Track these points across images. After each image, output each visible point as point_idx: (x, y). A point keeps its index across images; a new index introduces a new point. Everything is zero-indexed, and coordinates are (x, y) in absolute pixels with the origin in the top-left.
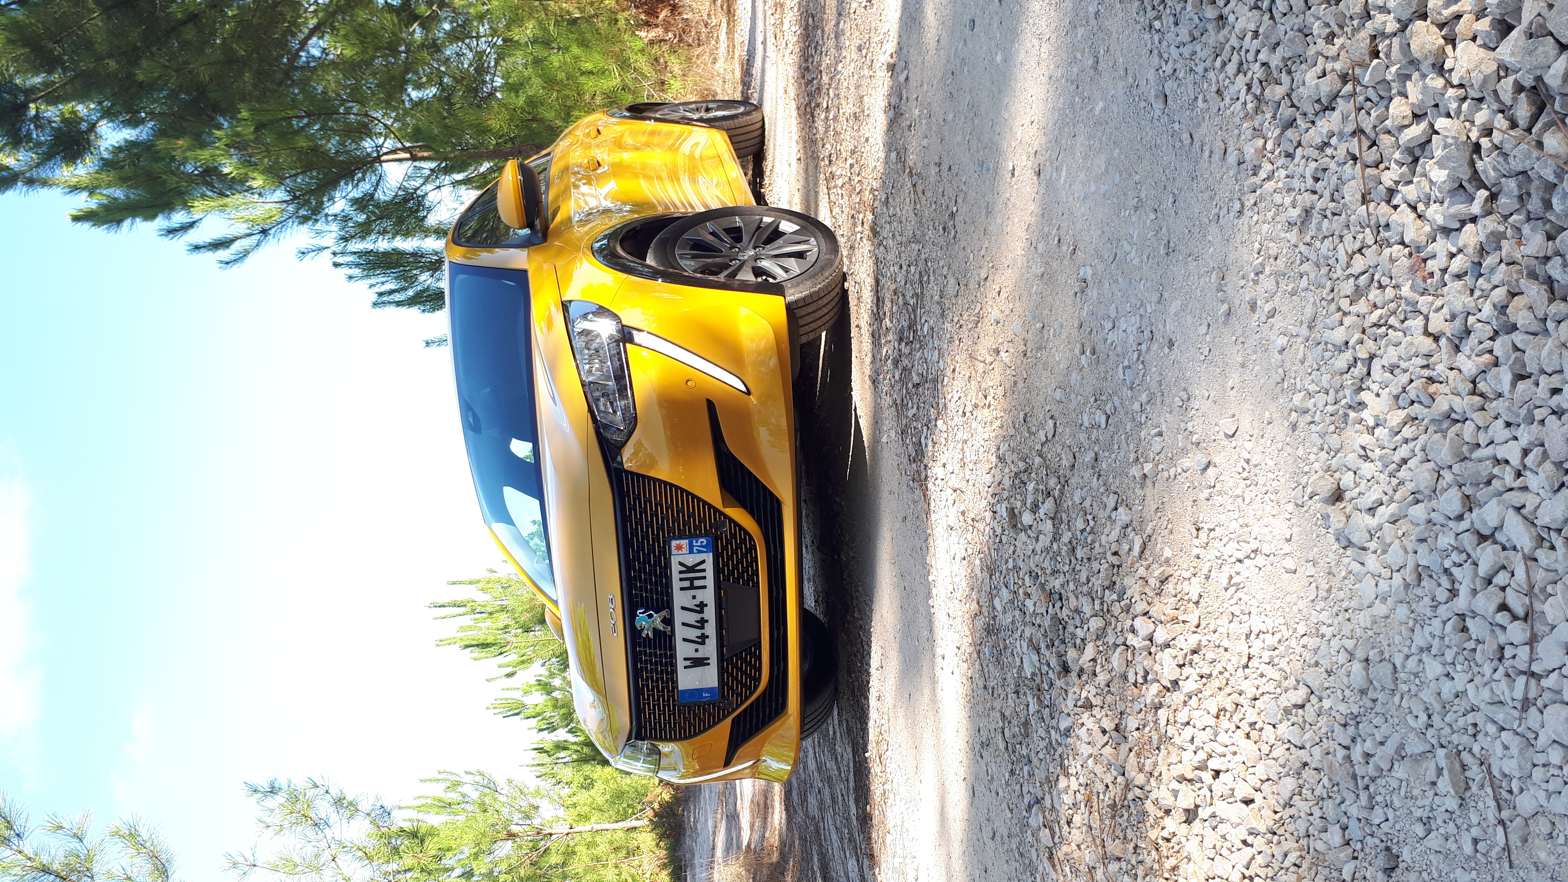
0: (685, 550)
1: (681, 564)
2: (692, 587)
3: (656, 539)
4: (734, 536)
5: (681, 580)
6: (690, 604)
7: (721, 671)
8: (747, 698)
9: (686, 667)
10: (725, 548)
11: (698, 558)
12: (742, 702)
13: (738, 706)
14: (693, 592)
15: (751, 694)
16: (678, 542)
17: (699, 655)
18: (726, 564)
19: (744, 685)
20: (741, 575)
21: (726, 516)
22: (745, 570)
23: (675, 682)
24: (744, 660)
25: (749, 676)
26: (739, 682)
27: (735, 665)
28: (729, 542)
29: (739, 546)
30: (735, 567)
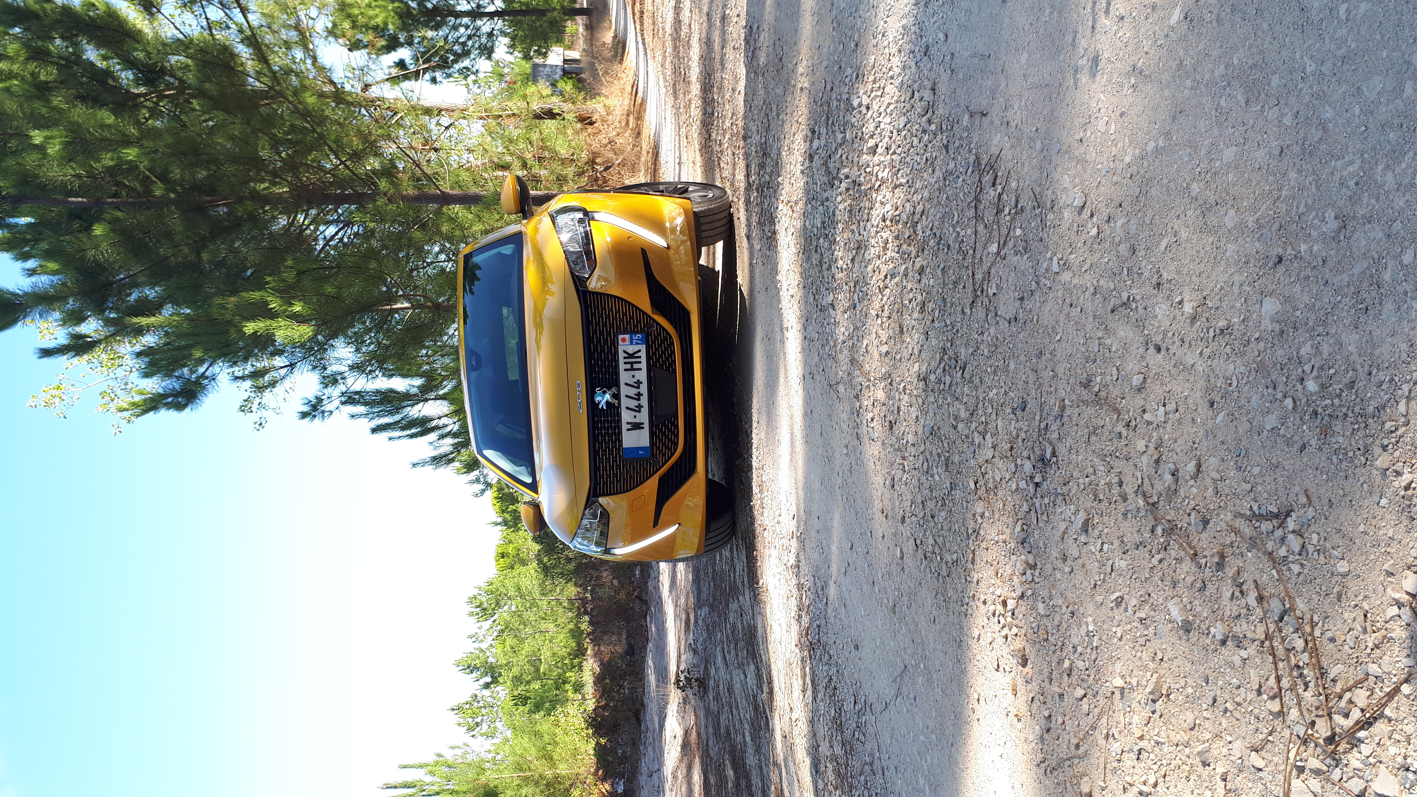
0: (628, 342)
1: (625, 352)
2: (632, 369)
3: (609, 335)
4: (659, 334)
5: (625, 363)
6: (631, 381)
7: (652, 434)
8: (669, 458)
9: (628, 430)
10: (653, 342)
11: (636, 348)
12: (666, 462)
13: (663, 465)
14: (633, 373)
15: (672, 455)
16: (623, 336)
17: (637, 420)
18: (654, 354)
19: (667, 447)
20: (664, 363)
21: (654, 321)
22: (667, 359)
23: (621, 442)
24: (667, 427)
25: (670, 440)
26: (664, 444)
27: (661, 430)
28: (656, 338)
29: (663, 342)
30: (661, 356)
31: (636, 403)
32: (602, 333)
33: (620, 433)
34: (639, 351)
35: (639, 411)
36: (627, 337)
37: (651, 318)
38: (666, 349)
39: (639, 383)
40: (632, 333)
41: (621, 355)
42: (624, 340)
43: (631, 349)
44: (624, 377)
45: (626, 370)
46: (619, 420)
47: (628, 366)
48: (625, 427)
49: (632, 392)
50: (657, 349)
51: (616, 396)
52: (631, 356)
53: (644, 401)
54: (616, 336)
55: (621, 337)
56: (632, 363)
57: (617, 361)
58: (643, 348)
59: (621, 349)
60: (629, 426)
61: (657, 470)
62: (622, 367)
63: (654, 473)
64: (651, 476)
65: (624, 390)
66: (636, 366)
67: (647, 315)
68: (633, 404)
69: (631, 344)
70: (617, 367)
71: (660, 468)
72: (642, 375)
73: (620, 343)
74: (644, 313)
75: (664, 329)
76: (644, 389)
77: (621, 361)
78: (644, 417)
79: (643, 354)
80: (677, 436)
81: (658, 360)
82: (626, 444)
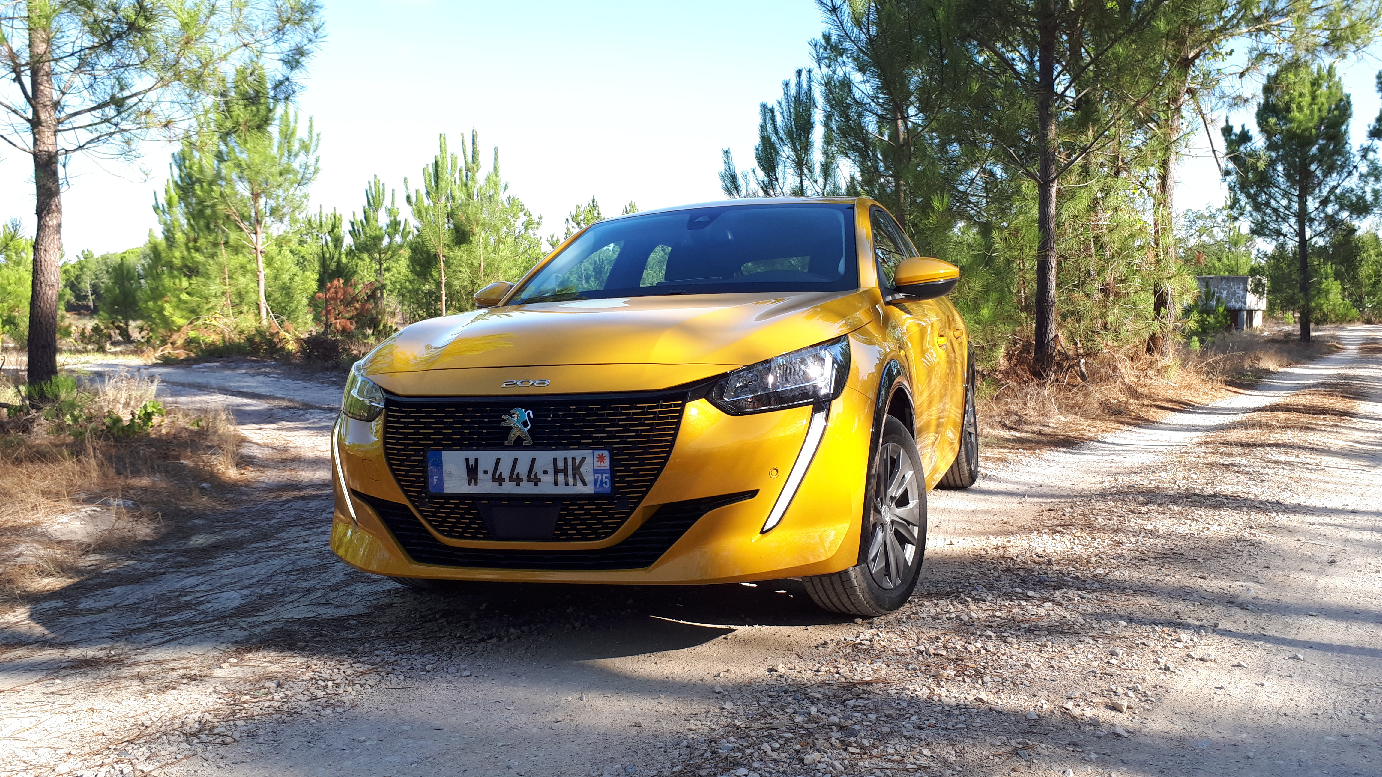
0: (597, 464)
1: (583, 459)
2: (556, 471)
3: (611, 435)
4: (611, 516)
5: (565, 459)
6: (538, 468)
7: (462, 497)
8: (430, 522)
9: (467, 460)
10: (599, 507)
11: (589, 478)
12: (425, 517)
13: (421, 512)
14: (551, 471)
15: (435, 527)
16: (607, 458)
17: (481, 475)
18: (581, 507)
19: (444, 520)
20: (568, 522)
21: (633, 509)
22: (573, 527)
23: (448, 448)
24: (472, 521)
25: (454, 525)
26: (448, 515)
27: (467, 511)
28: (605, 511)
29: (600, 521)
30: (577, 517)
31: (506, 475)
32: (614, 424)
33: (463, 447)
34: (584, 483)
35: (494, 479)
36: (606, 464)
37: (637, 504)
38: (589, 527)
39: (536, 481)
40: (613, 472)
41: (578, 454)
42: (601, 458)
43: (587, 470)
44: (545, 458)
45: (555, 460)
46: (480, 447)
47: (560, 465)
48: (472, 455)
49: (522, 469)
50: (587, 512)
51: (518, 445)
52: (576, 469)
53: (509, 488)
54: (606, 446)
55: (606, 454)
56: (565, 471)
57: (566, 447)
58: (589, 490)
59: (587, 453)
60: (472, 462)
61: (413, 502)
62: (560, 454)
63: (409, 497)
64: (406, 492)
65: (525, 457)
66: (561, 477)
67: (640, 499)
68: (505, 470)
69: (596, 471)
70: (559, 446)
71: (416, 507)
72: (547, 486)
73: (597, 453)
74: (645, 493)
75: (619, 525)
76: (526, 488)
77: (569, 454)
78: (486, 486)
79: (580, 489)
80: (461, 537)
81: (571, 512)
82: (446, 455)
